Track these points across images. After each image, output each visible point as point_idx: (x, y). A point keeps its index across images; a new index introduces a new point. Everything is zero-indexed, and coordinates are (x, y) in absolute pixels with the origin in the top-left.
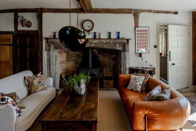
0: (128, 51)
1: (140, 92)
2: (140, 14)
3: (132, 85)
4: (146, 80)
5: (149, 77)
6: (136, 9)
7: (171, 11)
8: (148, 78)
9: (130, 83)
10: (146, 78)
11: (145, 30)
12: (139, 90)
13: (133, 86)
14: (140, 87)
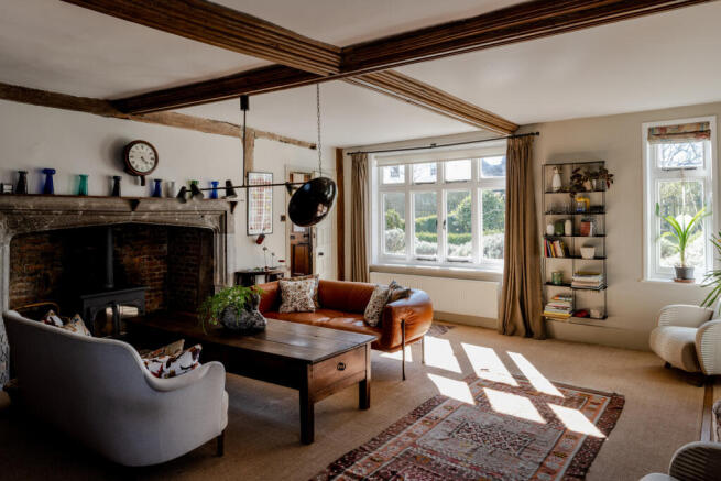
0: (233, 232)
2: (256, 140)
3: (295, 300)
8: (319, 281)
12: (311, 307)
13: (298, 304)
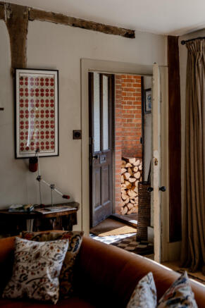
1: (56, 301)
2: (30, 23)
3: (25, 279)
4: (73, 253)
5: (80, 241)
6: (16, 6)
7: (119, 27)
8: (79, 246)
9: (18, 275)
10: (74, 246)
11: (47, 80)
12: (52, 294)
13: (30, 285)
14: (56, 282)
